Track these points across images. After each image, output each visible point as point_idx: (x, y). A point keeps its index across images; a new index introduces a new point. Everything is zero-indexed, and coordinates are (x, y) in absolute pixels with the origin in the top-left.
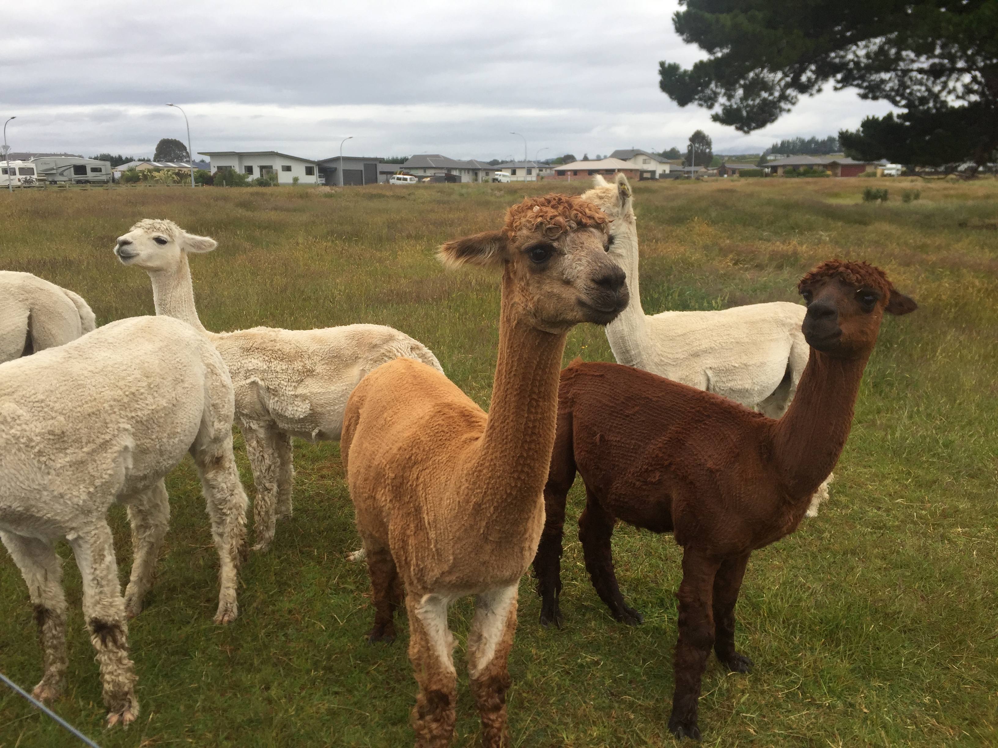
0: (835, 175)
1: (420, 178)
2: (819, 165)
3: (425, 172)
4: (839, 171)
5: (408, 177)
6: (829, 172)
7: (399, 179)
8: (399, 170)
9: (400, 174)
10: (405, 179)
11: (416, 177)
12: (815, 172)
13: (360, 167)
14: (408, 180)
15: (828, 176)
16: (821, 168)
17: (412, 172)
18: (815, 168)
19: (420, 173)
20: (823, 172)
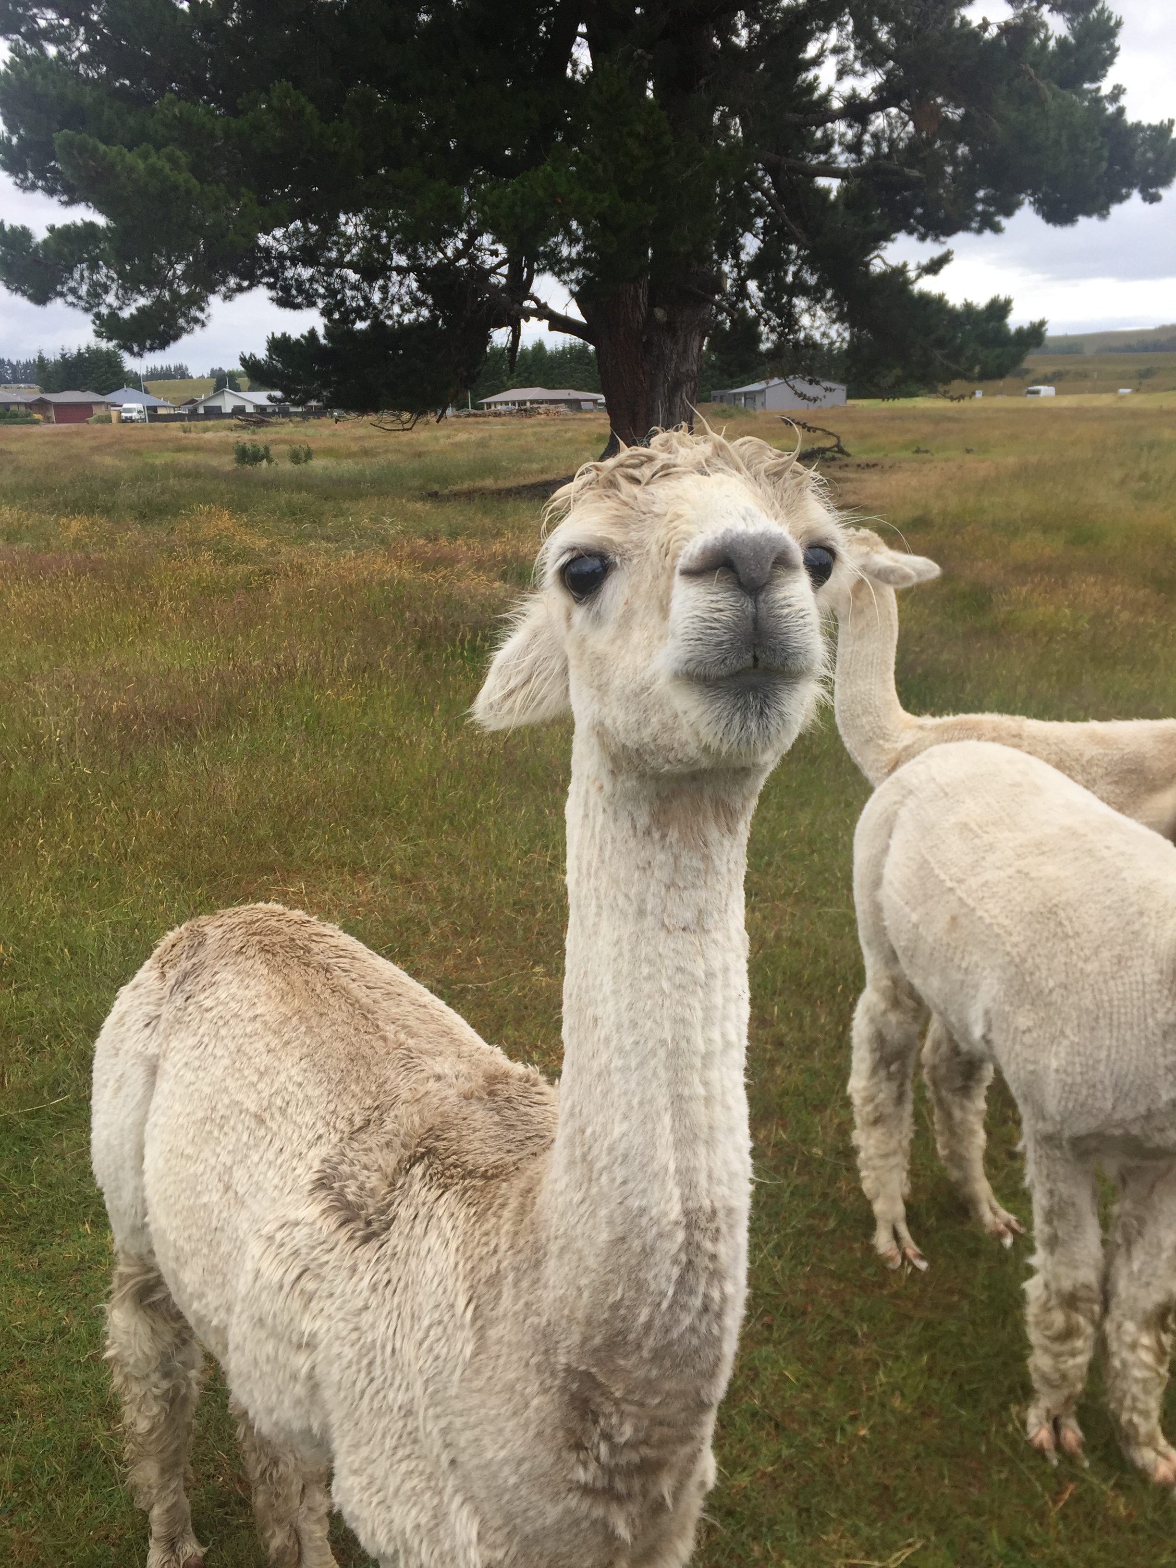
0: (48, 420)
2: (18, 404)
4: (52, 413)
6: (37, 416)
12: (16, 416)
15: (36, 422)
16: (22, 409)
18: (12, 408)
20: (29, 415)
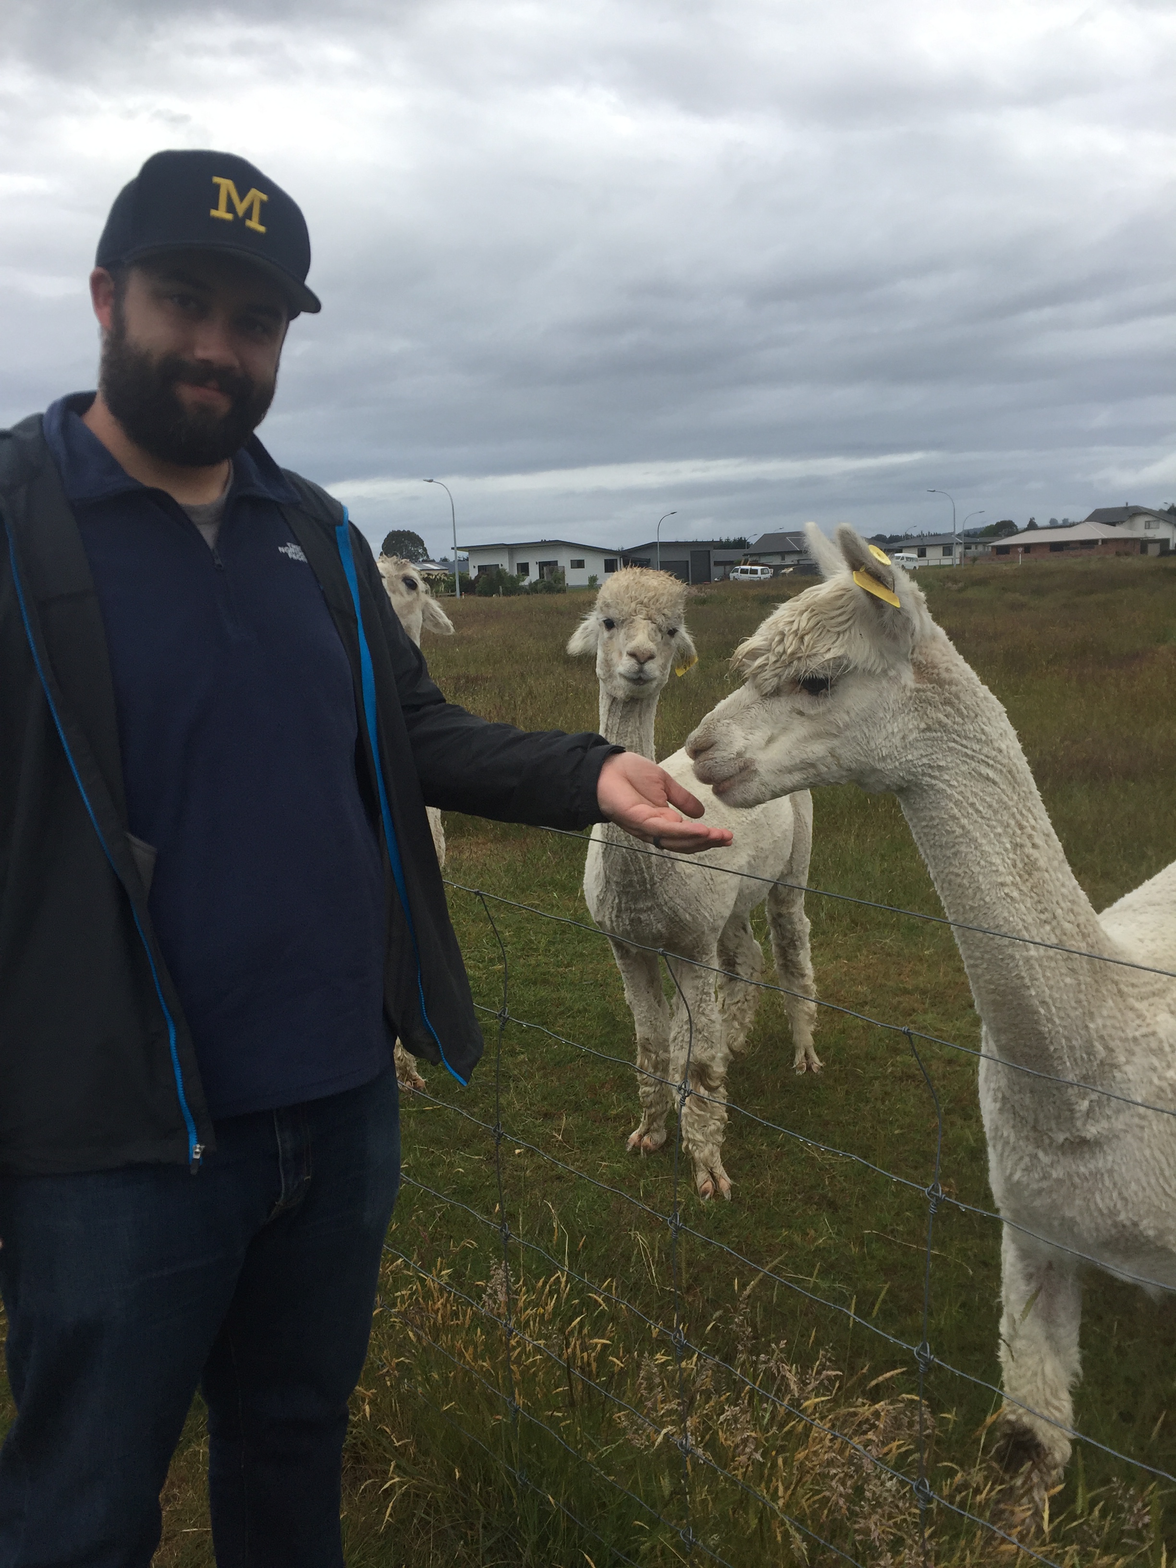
1: (777, 569)
3: (783, 559)
5: (759, 568)
7: (744, 572)
8: (743, 559)
9: (745, 564)
10: (755, 572)
11: (770, 567)
13: (686, 556)
14: (759, 572)
17: (763, 560)
19: (776, 561)
